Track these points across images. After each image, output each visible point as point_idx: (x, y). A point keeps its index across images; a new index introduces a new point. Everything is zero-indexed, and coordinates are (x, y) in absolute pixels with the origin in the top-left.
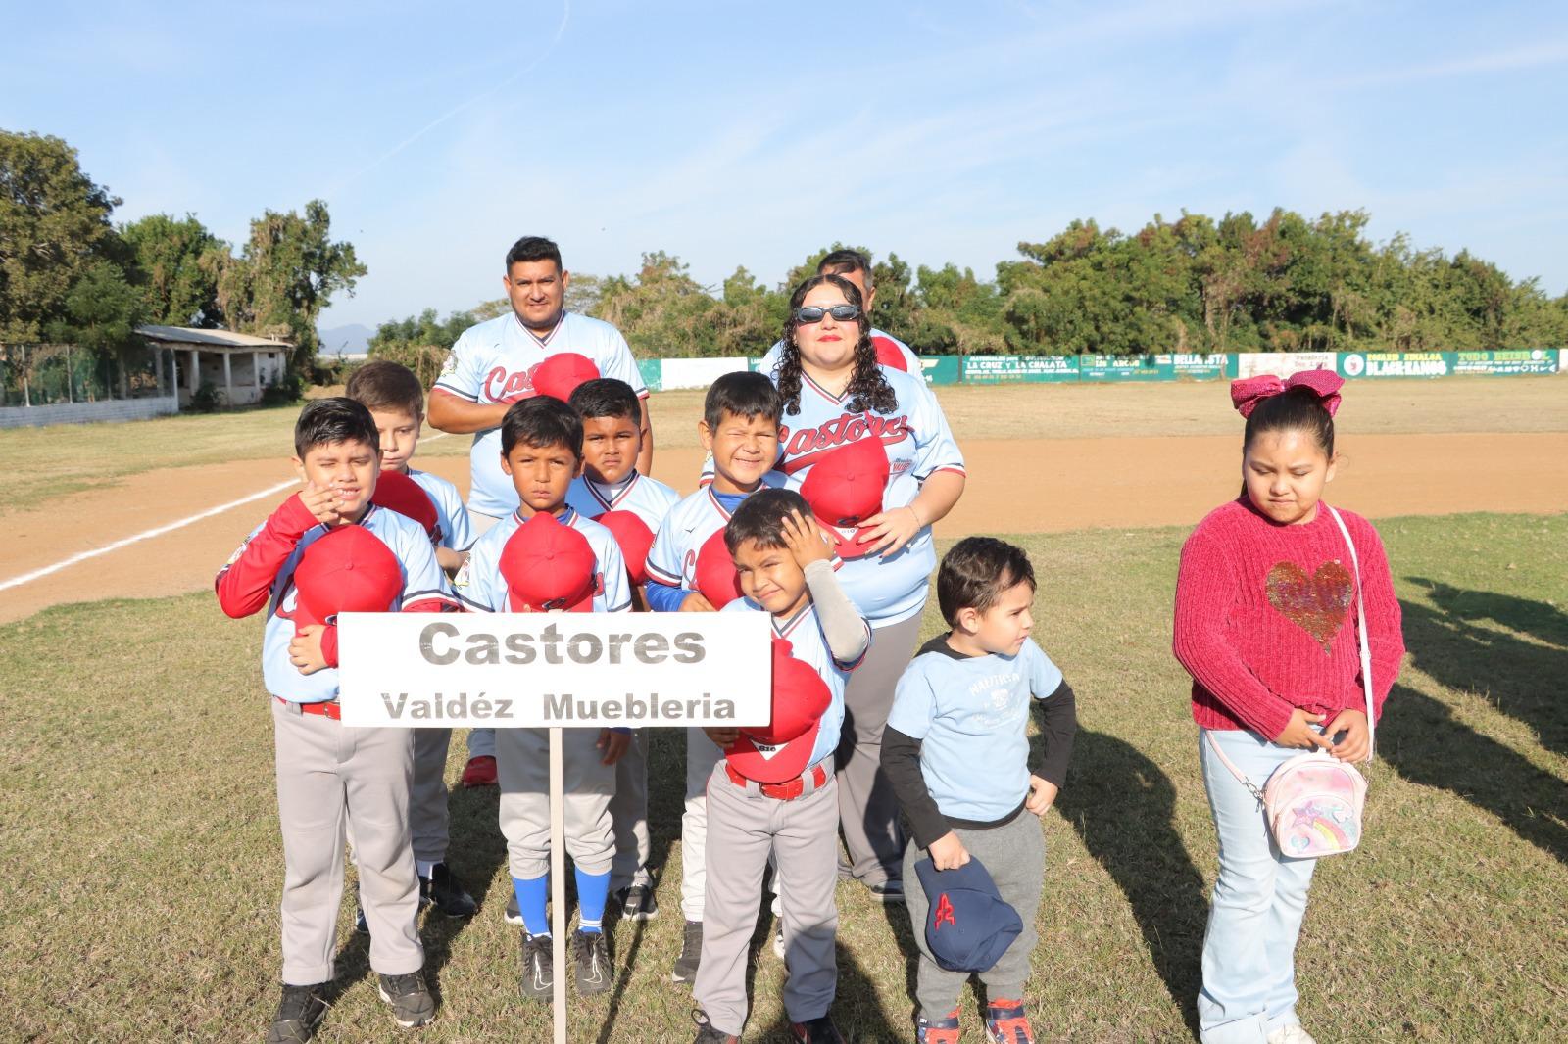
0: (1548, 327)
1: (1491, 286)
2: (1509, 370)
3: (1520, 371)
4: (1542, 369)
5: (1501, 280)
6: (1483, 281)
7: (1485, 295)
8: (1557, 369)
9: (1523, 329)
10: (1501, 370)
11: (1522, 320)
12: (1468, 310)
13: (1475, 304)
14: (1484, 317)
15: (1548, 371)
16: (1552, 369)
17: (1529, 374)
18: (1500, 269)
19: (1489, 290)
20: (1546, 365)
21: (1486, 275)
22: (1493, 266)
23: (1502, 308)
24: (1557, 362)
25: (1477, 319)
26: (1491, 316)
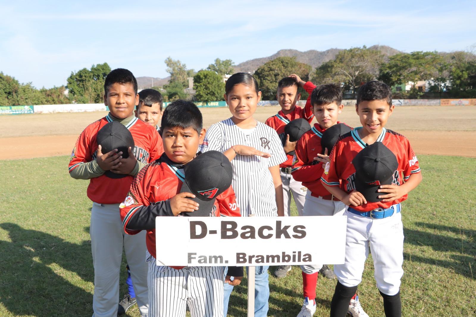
0: (34, 98)
1: (12, 84)
2: (17, 112)
3: (21, 113)
4: (29, 112)
5: (17, 82)
6: (10, 83)
7: (11, 87)
8: (34, 112)
9: (27, 99)
10: (14, 112)
11: (26, 96)
12: (6, 93)
13: (8, 91)
14: (12, 95)
15: (30, 113)
16: (32, 112)
17: (24, 114)
18: (16, 79)
19: (12, 86)
20: (30, 111)
21: (11, 81)
22: (14, 78)
23: (18, 92)
24: (33, 110)
25: (10, 95)
26: (14, 94)
